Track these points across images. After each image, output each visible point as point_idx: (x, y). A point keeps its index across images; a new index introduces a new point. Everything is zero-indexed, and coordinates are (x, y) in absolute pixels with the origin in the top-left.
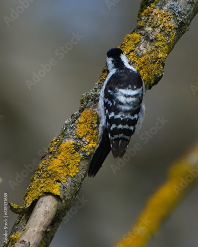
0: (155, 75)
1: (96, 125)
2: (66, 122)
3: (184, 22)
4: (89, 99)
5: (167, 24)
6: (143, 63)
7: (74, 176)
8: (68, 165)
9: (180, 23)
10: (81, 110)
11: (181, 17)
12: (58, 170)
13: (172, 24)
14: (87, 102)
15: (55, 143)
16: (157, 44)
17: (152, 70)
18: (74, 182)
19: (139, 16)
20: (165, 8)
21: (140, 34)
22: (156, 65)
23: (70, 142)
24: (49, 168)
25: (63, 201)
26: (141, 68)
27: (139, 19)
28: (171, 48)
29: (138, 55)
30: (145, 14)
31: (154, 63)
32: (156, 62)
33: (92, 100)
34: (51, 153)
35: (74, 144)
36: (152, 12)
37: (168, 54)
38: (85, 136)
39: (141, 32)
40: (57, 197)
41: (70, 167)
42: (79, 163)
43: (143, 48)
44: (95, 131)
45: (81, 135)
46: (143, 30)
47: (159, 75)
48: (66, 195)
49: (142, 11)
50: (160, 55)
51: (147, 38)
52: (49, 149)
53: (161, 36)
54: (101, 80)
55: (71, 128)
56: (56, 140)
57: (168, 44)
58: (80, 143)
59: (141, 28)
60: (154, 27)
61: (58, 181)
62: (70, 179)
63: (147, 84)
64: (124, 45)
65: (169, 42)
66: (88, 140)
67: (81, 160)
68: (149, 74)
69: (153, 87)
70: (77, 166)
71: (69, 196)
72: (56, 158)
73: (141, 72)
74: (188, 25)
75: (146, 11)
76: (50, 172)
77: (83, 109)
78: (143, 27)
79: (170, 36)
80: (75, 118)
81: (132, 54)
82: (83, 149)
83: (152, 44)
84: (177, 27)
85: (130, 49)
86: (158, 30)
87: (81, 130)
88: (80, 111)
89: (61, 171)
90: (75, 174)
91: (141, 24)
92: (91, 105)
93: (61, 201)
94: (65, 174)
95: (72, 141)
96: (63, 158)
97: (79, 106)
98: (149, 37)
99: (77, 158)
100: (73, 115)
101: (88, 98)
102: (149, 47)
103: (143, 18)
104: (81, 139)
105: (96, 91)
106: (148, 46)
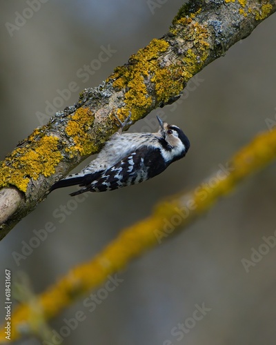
0: (171, 93)
1: (90, 128)
2: (57, 113)
3: (222, 44)
4: (90, 96)
5: (202, 42)
6: (163, 76)
7: (48, 177)
8: (45, 162)
9: (217, 45)
10: (78, 106)
11: (220, 39)
12: (31, 164)
13: (208, 43)
14: (87, 100)
15: (38, 133)
16: (184, 60)
17: (170, 87)
18: (46, 183)
19: (174, 22)
20: (206, 23)
21: (170, 43)
22: (176, 82)
23: (54, 137)
24: (22, 158)
25: (28, 201)
26: (158, 81)
27: (172, 26)
28: (198, 69)
29: (159, 65)
30: (181, 22)
31: (175, 80)
32: (177, 79)
33: (93, 99)
34: (30, 142)
35: (58, 141)
36: (189, 23)
37: (193, 75)
38: (74, 136)
39: (171, 41)
40: (22, 194)
41: (46, 164)
42: (57, 164)
43: (169, 60)
44: (86, 134)
45: (69, 134)
46: (174, 39)
47: (176, 94)
48: (32, 194)
49: (179, 18)
50: (184, 74)
51: (175, 50)
52: (29, 137)
53: (191, 53)
54: (110, 80)
55: (61, 122)
56: (40, 131)
57: (197, 64)
58: (65, 142)
59: (172, 36)
60: (187, 40)
61: (28, 176)
62: (42, 178)
63: (160, 101)
64: (148, 49)
65: (199, 62)
66: (75, 142)
67: (61, 161)
68: (165, 90)
69: (166, 106)
70: (55, 167)
71: (35, 196)
72: (34, 150)
73: (158, 85)
74: (226, 50)
75: (183, 19)
76: (22, 164)
77: (80, 106)
78: (174, 36)
79: (201, 56)
80: (68, 112)
81: (153, 62)
82: (66, 150)
83: (179, 58)
84: (213, 48)
85: (153, 55)
86: (190, 45)
87: (71, 127)
88: (76, 106)
89: (35, 167)
90: (49, 174)
91: (174, 33)
92: (90, 104)
93: (26, 200)
94: (39, 171)
95: (57, 137)
96: (41, 153)
97: (76, 101)
98: (177, 50)
99: (57, 158)
100: (67, 108)
101: (89, 95)
102: (175, 61)
103: (178, 26)
104: (68, 138)
105: (101, 90)
106: (174, 59)
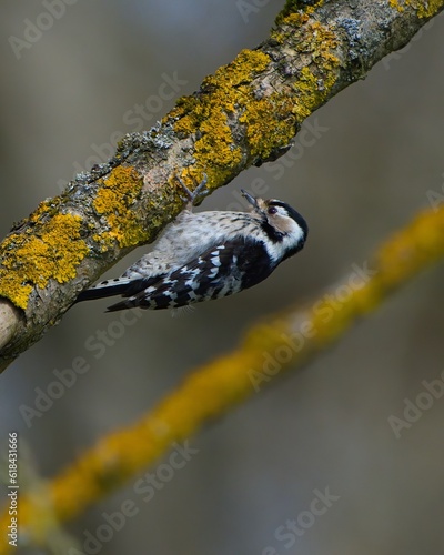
0: (275, 142)
1: (135, 201)
2: (79, 176)
3: (361, 60)
4: (135, 147)
5: (327, 55)
6: (260, 112)
7: (64, 283)
8: (58, 258)
9: (353, 61)
10: (115, 164)
11: (358, 51)
12: (36, 262)
13: (337, 57)
14: (131, 152)
15: (46, 209)
16: (296, 86)
17: (272, 132)
18: (61, 294)
19: (278, 21)
20: (332, 23)
21: (271, 56)
22: (282, 124)
23: (74, 216)
24: (20, 252)
25: (29, 323)
26: (252, 121)
27: (275, 27)
28: (321, 101)
29: (254, 95)
30: (291, 21)
31: (281, 119)
32: (285, 118)
33: (141, 151)
34: (32, 225)
35: (81, 223)
36: (305, 23)
37: (312, 111)
38: (107, 214)
39: (274, 53)
40: (19, 312)
41: (61, 262)
42: (80, 261)
43: (268, 85)
44: (129, 212)
45: (100, 211)
46: (278, 50)
47: (283, 144)
48: (37, 312)
49: (287, 15)
50: (297, 109)
51: (281, 69)
52: (31, 216)
53: (308, 74)
54: (169, 119)
55: (86, 191)
56: (50, 204)
57: (318, 93)
58: (93, 223)
59: (275, 45)
60: (300, 52)
61: (30, 282)
62: (53, 286)
63: (255, 155)
64: (234, 67)
65: (321, 88)
66: (110, 224)
67: (87, 256)
68: (264, 137)
69: (265, 165)
70: (75, 266)
71: (42, 316)
72: (39, 237)
73: (251, 129)
74: (367, 69)
75: (293, 16)
76: (19, 261)
77: (119, 163)
78: (279, 44)
79: (325, 78)
80: (98, 174)
81: (243, 88)
82: (95, 238)
83: (288, 82)
84: (345, 66)
85: (242, 77)
86: (306, 60)
87: (103, 199)
88: (111, 164)
89: (42, 266)
90: (66, 279)
91: (278, 39)
92: (135, 160)
93: (26, 322)
94: (49, 273)
95: (79, 216)
96: (53, 243)
98: (284, 68)
99: (79, 251)
100: (96, 167)
101: (134, 145)
102: (280, 88)
103: (285, 28)
104: (98, 218)
105: (154, 137)
106: (278, 84)
